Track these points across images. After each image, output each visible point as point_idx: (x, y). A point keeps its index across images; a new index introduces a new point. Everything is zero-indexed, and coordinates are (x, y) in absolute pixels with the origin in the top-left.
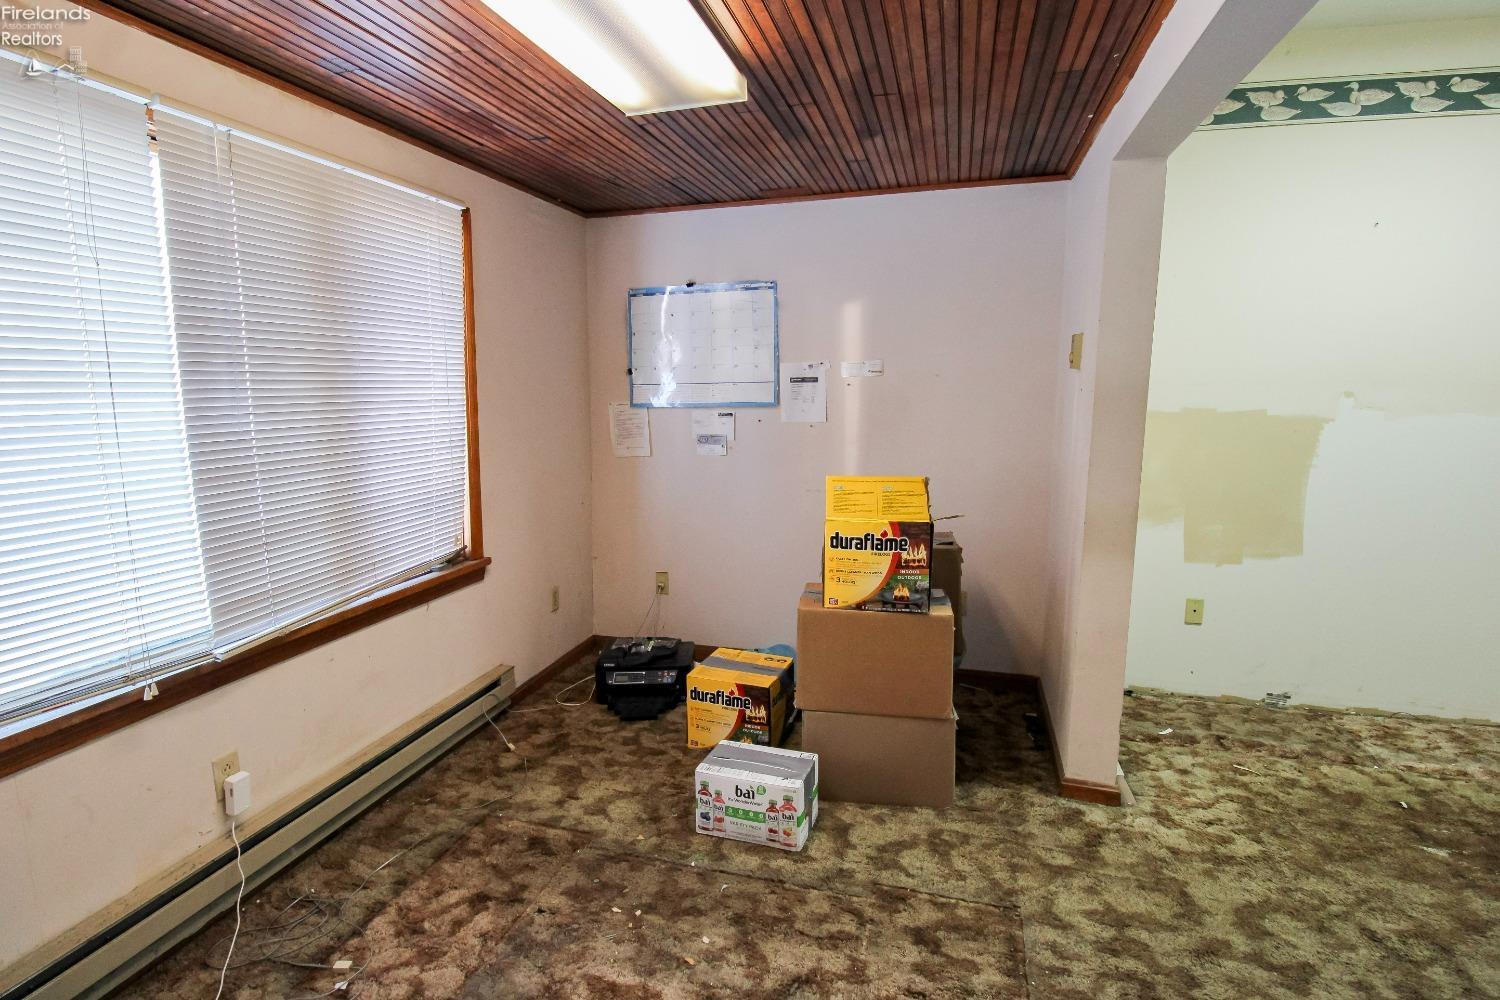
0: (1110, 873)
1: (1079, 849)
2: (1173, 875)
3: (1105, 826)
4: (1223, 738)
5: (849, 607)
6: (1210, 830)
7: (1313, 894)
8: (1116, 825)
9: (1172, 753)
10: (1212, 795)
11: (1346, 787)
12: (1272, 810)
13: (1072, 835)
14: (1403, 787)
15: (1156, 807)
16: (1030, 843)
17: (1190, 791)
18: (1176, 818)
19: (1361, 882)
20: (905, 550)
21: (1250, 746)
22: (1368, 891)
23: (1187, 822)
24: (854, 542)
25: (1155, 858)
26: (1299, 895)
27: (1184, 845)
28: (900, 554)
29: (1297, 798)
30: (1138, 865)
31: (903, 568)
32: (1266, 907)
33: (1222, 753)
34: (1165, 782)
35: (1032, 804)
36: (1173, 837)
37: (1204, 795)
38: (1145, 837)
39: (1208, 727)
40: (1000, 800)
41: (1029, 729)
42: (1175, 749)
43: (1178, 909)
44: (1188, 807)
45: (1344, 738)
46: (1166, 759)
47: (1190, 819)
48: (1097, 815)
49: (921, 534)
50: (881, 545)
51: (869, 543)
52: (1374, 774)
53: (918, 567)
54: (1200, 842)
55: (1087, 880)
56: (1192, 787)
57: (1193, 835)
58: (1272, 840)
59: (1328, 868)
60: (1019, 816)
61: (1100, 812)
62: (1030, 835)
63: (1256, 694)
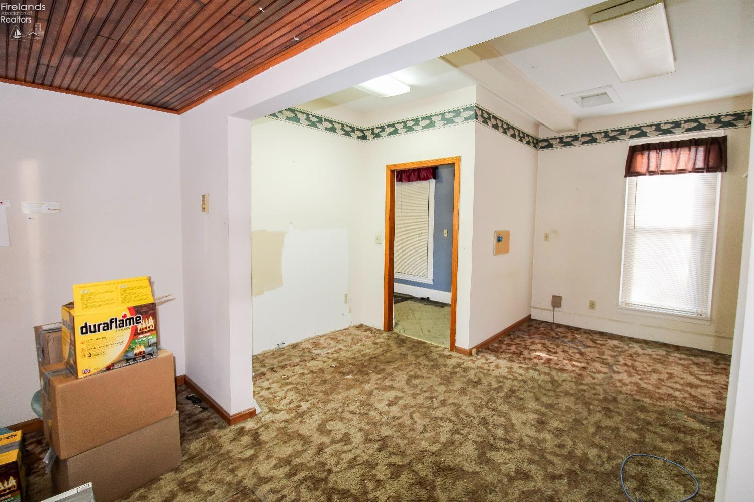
0: (270, 445)
1: (253, 444)
2: (291, 431)
3: (256, 427)
4: (273, 368)
5: (102, 371)
6: (291, 405)
7: (332, 409)
8: (259, 425)
9: (260, 383)
10: (283, 392)
11: (317, 368)
12: (303, 387)
13: (246, 439)
14: (331, 360)
15: (269, 408)
16: (231, 455)
17: (276, 394)
18: (278, 408)
19: (340, 397)
20: (140, 323)
21: (283, 367)
22: (343, 399)
23: (282, 407)
24: (101, 327)
25: (281, 428)
26: (329, 413)
27: (287, 417)
28: (136, 326)
29: (308, 379)
30: (278, 435)
31: (139, 334)
32: (324, 422)
33: (276, 375)
34: (265, 396)
35: (220, 437)
36: (282, 416)
37: (281, 394)
38: (273, 422)
39: (265, 366)
40: (204, 444)
41: (194, 402)
42: (260, 380)
43: (302, 442)
44: (278, 402)
45: (306, 351)
46: (259, 387)
47: (282, 405)
48: (250, 425)
49: (149, 311)
50: (123, 323)
51: (114, 324)
52: (321, 360)
53: (149, 331)
54: (291, 413)
55: (265, 454)
56: (276, 392)
57: (289, 411)
58: (311, 398)
59: (330, 397)
60: (217, 446)
61: (251, 423)
62: (229, 452)
63: (273, 347)
